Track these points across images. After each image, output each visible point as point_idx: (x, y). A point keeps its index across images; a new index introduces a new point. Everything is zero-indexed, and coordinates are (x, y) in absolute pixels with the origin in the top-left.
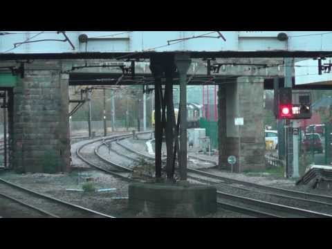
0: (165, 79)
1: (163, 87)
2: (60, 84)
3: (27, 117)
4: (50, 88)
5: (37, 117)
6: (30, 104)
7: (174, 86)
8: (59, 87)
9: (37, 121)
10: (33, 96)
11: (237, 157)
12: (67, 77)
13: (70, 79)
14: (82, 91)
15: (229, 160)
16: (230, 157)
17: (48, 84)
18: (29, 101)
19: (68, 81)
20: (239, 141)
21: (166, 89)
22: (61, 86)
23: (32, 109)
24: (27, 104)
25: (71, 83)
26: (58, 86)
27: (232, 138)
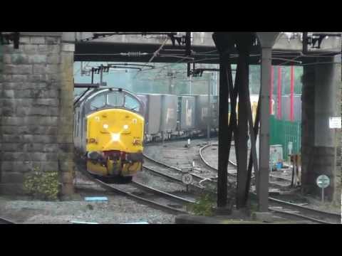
0: (237, 56)
1: (234, 66)
2: (60, 59)
3: (8, 108)
4: (46, 64)
5: (24, 109)
6: (14, 89)
7: (251, 67)
8: (59, 64)
9: (23, 115)
10: (20, 76)
11: (331, 177)
12: (72, 48)
13: (75, 52)
14: (93, 70)
15: (319, 182)
16: (320, 177)
17: (42, 58)
18: (12, 84)
19: (72, 54)
20: (335, 153)
21: (238, 70)
22: (63, 62)
23: (16, 96)
24: (9, 88)
25: (77, 58)
26: (58, 61)
27: (324, 148)
